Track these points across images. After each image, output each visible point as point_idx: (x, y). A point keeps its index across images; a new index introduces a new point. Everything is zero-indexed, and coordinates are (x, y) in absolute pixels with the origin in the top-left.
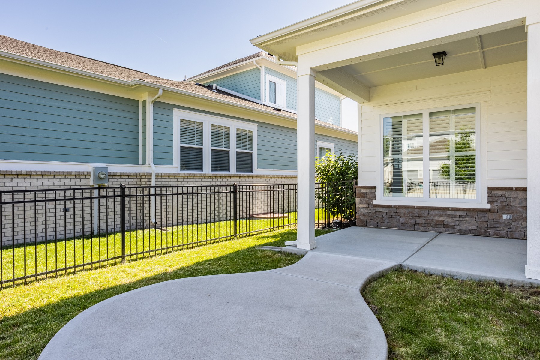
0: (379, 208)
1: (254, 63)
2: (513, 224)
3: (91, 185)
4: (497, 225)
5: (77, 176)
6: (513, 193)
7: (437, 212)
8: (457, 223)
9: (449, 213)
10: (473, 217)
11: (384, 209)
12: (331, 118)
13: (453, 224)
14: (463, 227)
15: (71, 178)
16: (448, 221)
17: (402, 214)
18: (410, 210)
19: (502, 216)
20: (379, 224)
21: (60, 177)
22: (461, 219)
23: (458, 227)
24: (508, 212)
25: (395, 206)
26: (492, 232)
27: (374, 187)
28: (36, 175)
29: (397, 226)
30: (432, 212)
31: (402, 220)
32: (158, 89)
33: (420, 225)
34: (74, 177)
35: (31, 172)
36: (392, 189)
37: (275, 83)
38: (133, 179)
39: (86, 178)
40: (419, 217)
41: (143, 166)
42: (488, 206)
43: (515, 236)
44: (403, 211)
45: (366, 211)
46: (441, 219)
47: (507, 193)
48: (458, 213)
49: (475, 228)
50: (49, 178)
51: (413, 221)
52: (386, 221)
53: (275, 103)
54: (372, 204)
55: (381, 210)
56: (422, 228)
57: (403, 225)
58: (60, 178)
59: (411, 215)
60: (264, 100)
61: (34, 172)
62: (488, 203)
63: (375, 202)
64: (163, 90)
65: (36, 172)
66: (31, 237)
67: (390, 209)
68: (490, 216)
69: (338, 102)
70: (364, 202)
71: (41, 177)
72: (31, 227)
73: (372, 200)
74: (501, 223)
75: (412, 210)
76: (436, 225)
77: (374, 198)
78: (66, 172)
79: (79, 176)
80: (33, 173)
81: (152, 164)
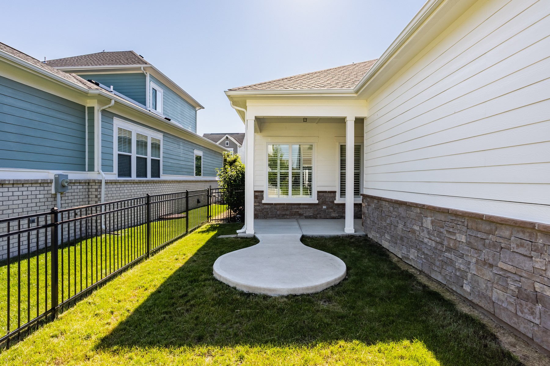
0: (265, 206)
1: (142, 68)
2: (327, 211)
3: (52, 193)
4: (321, 212)
5: (42, 185)
6: (327, 194)
7: (295, 206)
8: (305, 212)
9: (301, 206)
10: (311, 208)
11: (269, 206)
12: (190, 126)
13: (303, 213)
14: (307, 214)
15: (36, 187)
16: (301, 211)
17: (278, 209)
18: (282, 206)
19: (322, 207)
20: (266, 217)
21: (27, 185)
22: (306, 210)
23: (305, 215)
24: (325, 204)
25: (275, 204)
26: (318, 216)
27: (263, 192)
28: (9, 184)
29: (275, 217)
30: (293, 206)
31: (278, 213)
32: (111, 100)
33: (287, 215)
34: (39, 185)
35: (5, 180)
36: (283, 193)
37: (156, 91)
38: (83, 186)
39: (48, 186)
40: (287, 210)
41: (88, 172)
42: (317, 202)
43: (327, 217)
44: (278, 206)
45: (258, 208)
46: (297, 210)
47: (324, 194)
48: (305, 206)
49: (312, 214)
50: (18, 187)
51: (284, 213)
52: (270, 214)
53: (156, 110)
54: (262, 203)
55: (266, 206)
56: (288, 217)
57: (279, 216)
58: (28, 187)
59: (282, 209)
60: (149, 107)
61: (7, 180)
62: (317, 200)
63: (263, 202)
64: (115, 101)
65: (9, 180)
66: (3, 253)
67: (272, 206)
68: (319, 207)
69: (195, 112)
70: (257, 201)
71: (12, 186)
72: (3, 242)
73: (261, 200)
74: (322, 211)
75: (283, 205)
76: (295, 214)
77: (263, 198)
78: (34, 180)
79: (43, 184)
80: (7, 182)
81: (101, 171)
